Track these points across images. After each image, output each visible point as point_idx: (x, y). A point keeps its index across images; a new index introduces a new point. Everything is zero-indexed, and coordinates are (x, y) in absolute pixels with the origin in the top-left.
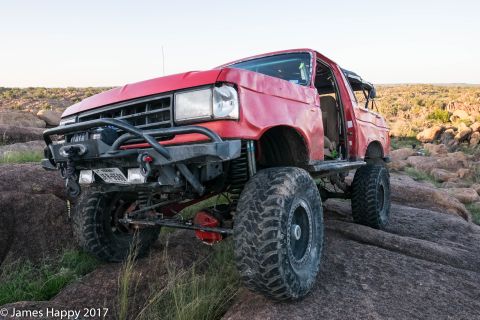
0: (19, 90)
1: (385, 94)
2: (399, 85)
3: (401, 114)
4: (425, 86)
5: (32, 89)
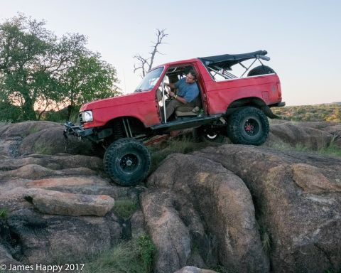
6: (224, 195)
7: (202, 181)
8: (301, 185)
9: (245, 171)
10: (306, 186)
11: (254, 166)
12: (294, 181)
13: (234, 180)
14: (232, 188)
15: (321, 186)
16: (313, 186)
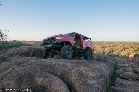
0: (20, 41)
1: (122, 44)
2: (127, 42)
3: (126, 50)
4: (135, 42)
5: (23, 41)
6: (56, 90)
7: (39, 83)
8: (86, 77)
9: (59, 73)
10: (88, 77)
11: (63, 70)
12: (83, 76)
13: (58, 80)
14: (59, 85)
15: (93, 76)
16: (90, 76)
